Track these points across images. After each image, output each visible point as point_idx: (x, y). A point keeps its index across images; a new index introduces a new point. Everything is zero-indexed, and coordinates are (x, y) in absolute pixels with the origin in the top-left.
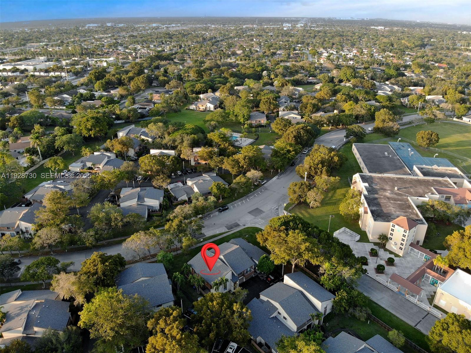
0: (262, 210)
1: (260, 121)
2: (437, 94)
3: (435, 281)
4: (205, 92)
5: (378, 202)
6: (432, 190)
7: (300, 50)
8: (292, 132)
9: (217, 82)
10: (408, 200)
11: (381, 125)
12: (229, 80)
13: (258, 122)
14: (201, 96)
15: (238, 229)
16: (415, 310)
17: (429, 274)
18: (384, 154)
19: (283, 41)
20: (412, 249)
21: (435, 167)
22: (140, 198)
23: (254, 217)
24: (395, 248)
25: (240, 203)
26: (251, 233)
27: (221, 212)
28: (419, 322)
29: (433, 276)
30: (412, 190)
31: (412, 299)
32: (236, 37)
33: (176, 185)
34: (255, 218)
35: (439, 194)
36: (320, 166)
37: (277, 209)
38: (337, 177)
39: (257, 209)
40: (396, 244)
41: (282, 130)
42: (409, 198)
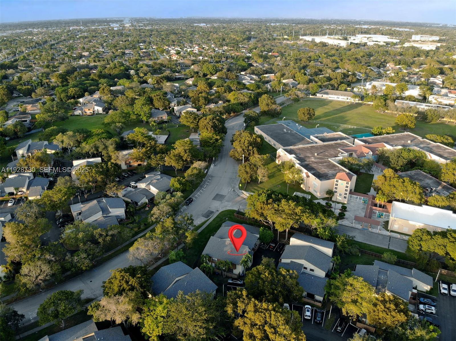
0: (222, 195)
1: (161, 118)
2: (288, 78)
3: (381, 214)
4: (82, 96)
5: (311, 167)
6: (339, 151)
7: (146, 49)
8: (208, 123)
9: (88, 85)
10: (330, 161)
11: (266, 109)
12: (100, 81)
13: (160, 119)
14: (81, 100)
15: (215, 216)
16: (381, 237)
17: (376, 210)
18: (283, 131)
19: (122, 41)
20: (351, 196)
21: (325, 134)
22: (105, 211)
23: (220, 202)
24: (340, 199)
25: (198, 193)
26: (229, 216)
27: (188, 205)
28: (389, 244)
29: (379, 211)
30: (327, 153)
31: (374, 230)
32: (70, 40)
33: (126, 190)
34: (222, 203)
35: (347, 152)
36: (250, 148)
37: (234, 191)
38: (267, 155)
39: (217, 194)
40: (340, 195)
41: (193, 122)
42: (329, 159)
